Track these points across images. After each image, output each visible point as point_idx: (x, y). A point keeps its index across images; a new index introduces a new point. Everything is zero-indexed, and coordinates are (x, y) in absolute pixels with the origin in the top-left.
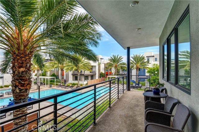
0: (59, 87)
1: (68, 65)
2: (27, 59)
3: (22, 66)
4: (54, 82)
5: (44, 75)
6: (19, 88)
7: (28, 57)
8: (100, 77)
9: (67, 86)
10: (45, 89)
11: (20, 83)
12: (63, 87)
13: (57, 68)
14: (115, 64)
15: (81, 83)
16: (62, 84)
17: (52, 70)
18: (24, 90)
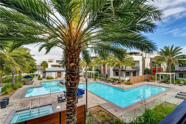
0: (102, 81)
1: (109, 61)
2: (76, 54)
3: (73, 61)
4: (98, 76)
5: (90, 70)
6: (70, 82)
7: (76, 53)
8: (145, 74)
9: (108, 81)
10: (91, 81)
11: (71, 77)
12: (105, 81)
13: (100, 64)
14: (167, 58)
15: (122, 78)
16: (104, 79)
17: (96, 65)
18: (74, 84)
